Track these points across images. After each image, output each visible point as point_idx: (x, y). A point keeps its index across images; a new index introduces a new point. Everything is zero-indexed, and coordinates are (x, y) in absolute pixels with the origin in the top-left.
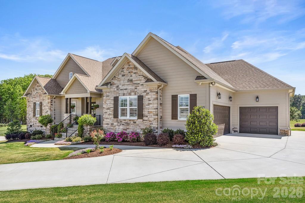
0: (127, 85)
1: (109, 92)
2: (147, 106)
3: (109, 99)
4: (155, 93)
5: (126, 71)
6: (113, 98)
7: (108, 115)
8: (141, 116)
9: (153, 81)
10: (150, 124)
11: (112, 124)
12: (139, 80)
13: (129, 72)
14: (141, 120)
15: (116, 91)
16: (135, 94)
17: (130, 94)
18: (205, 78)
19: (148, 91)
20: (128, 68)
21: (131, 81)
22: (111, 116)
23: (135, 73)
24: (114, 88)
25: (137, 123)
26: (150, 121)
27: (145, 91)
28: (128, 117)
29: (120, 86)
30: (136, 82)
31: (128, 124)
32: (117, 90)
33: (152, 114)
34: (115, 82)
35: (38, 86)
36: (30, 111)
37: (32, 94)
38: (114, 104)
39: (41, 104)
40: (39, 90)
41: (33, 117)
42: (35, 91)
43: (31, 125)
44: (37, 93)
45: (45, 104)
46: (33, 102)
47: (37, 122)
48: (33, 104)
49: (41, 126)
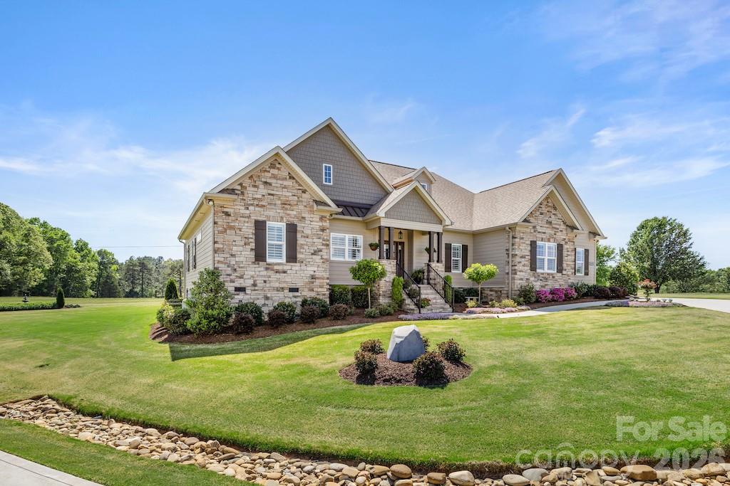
0: (546, 227)
1: (523, 233)
2: (566, 258)
3: (523, 243)
4: (573, 244)
6: (530, 243)
7: (523, 266)
8: (560, 269)
9: (578, 230)
11: (527, 279)
12: (558, 225)
13: (548, 211)
14: (560, 274)
15: (532, 233)
16: (555, 241)
17: (549, 241)
19: (567, 240)
20: (546, 205)
21: (551, 223)
22: (526, 268)
23: (554, 214)
25: (556, 278)
26: (568, 276)
27: (564, 240)
28: (546, 270)
29: (537, 227)
30: (555, 226)
31: (546, 279)
33: (570, 268)
35: (274, 177)
36: (236, 245)
37: (243, 193)
38: (531, 251)
39: (292, 230)
40: (280, 189)
41: (254, 263)
42: (262, 186)
43: (243, 285)
44: (269, 194)
45: (308, 232)
46: (254, 218)
47: (274, 276)
48: (249, 225)
49: (292, 290)
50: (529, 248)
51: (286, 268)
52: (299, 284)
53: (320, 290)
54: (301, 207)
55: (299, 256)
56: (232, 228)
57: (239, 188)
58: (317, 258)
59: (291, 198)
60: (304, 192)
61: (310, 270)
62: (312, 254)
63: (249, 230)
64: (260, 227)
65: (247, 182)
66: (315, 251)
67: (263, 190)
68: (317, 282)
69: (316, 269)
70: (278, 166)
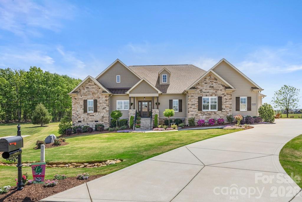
0: (209, 89)
1: (193, 94)
2: (225, 103)
3: (193, 98)
4: (230, 95)
5: (207, 81)
6: (197, 98)
7: (193, 109)
8: (220, 109)
9: (232, 88)
10: (227, 114)
11: (196, 115)
12: (219, 87)
13: (211, 82)
14: (221, 111)
15: (199, 93)
16: (216, 96)
17: (211, 95)
18: (259, 89)
19: (225, 94)
20: (209, 79)
21: (213, 87)
22: (195, 110)
23: (215, 82)
24: (198, 90)
25: (217, 113)
26: (227, 112)
27: (223, 94)
28: (210, 110)
29: (203, 90)
30: (216, 88)
31: (210, 114)
32: (201, 92)
33: (228, 108)
34: (199, 87)
35: (90, 85)
36: (78, 108)
37: (80, 92)
38: (198, 102)
39: (95, 102)
40: (91, 89)
41: (83, 113)
42: (86, 89)
43: (80, 120)
44: (88, 91)
45: (101, 102)
46: (83, 99)
47: (90, 117)
48: (82, 101)
49: (96, 121)
50: (197, 100)
51: (94, 114)
52: (98, 120)
53: (105, 121)
54: (99, 94)
55: (98, 110)
56: (77, 103)
57: (79, 90)
58: (104, 110)
59: (95, 91)
60: (100, 88)
61: (102, 115)
62: (103, 109)
63: (82, 103)
64: (85, 102)
65: (81, 88)
66: (104, 108)
67: (86, 90)
68: (104, 118)
69: (104, 114)
70: (91, 81)
